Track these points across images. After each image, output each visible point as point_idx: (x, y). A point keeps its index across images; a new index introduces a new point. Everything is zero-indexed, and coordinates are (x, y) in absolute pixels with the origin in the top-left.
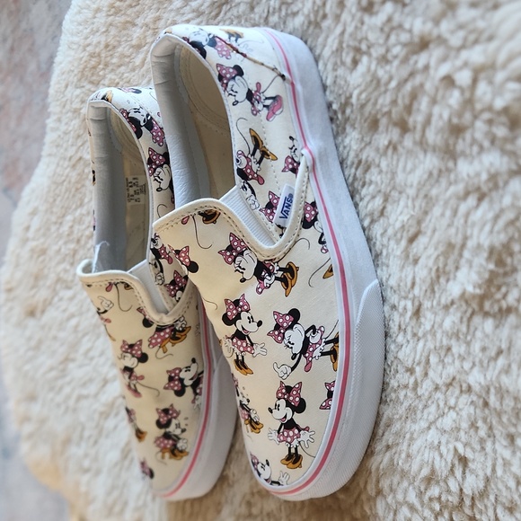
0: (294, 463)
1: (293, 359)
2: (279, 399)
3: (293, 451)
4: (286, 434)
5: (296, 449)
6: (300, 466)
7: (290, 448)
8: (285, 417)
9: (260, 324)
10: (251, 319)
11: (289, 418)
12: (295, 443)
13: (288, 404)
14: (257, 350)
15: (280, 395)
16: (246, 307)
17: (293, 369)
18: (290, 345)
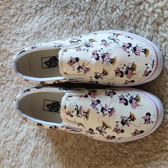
0: (147, 51)
1: (115, 42)
2: (126, 50)
3: (143, 51)
4: (137, 52)
5: (143, 49)
6: (148, 50)
7: (142, 52)
8: (132, 50)
9: (102, 49)
10: (100, 51)
11: (132, 49)
12: (141, 49)
13: (128, 48)
14: (109, 52)
15: (125, 50)
16: (96, 51)
17: (118, 43)
18: (111, 43)
